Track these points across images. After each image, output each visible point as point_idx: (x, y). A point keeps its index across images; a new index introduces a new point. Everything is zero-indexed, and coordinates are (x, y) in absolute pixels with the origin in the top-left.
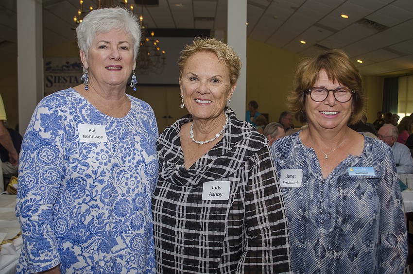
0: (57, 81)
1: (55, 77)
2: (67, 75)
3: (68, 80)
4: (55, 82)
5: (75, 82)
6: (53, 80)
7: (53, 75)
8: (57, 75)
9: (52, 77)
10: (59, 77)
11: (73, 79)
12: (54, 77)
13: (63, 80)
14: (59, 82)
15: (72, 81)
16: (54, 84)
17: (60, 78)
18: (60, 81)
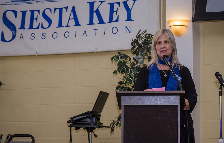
0: (27, 25)
1: (24, 13)
2: (53, 5)
3: (55, 17)
4: (22, 27)
5: (72, 22)
6: (17, 22)
7: (20, 8)
8: (27, 7)
9: (15, 13)
10: (32, 12)
11: (66, 15)
12: (20, 15)
13: (41, 19)
14: (31, 27)
15: (64, 23)
16: (19, 32)
17: (36, 13)
18: (35, 25)
